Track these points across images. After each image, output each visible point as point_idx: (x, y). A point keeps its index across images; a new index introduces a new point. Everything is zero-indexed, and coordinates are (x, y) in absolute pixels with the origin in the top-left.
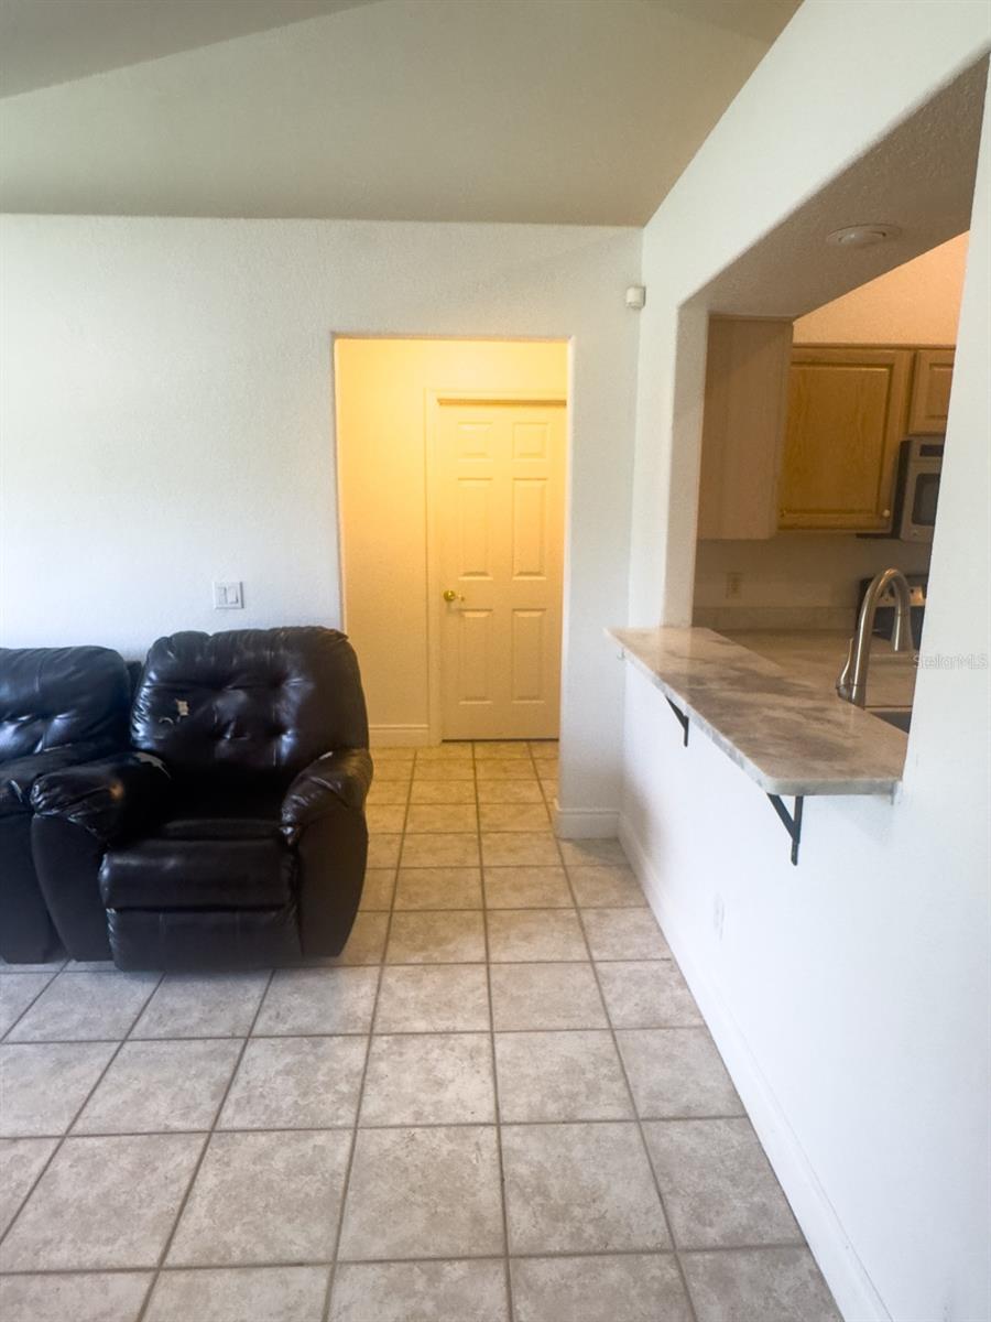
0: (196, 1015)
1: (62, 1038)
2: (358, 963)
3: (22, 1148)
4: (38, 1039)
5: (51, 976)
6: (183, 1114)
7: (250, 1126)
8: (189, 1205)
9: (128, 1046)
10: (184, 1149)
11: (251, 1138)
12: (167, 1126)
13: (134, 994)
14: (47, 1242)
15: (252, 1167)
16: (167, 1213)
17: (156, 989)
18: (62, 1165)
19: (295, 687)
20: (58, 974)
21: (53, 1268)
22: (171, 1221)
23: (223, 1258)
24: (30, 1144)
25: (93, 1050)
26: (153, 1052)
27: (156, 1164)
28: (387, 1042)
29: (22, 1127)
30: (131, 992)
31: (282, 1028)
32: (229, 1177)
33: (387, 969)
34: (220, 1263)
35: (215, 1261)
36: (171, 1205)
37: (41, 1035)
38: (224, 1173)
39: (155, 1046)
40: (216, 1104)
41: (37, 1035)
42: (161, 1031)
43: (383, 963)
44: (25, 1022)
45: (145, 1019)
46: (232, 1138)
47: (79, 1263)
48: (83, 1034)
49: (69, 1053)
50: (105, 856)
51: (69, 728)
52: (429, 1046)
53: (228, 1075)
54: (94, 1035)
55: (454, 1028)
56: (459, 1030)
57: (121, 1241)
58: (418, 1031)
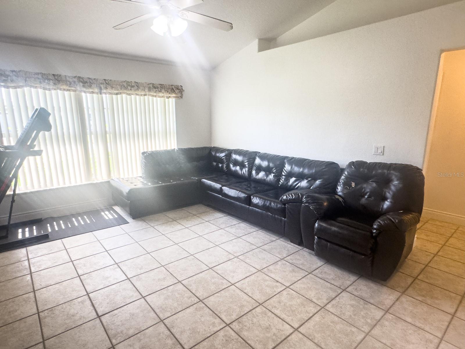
0: (331, 277)
1: (296, 265)
2: (393, 288)
3: (278, 284)
4: (290, 262)
5: (299, 249)
6: (317, 299)
7: (334, 313)
8: (309, 321)
9: (310, 275)
10: (314, 307)
11: (333, 316)
12: (312, 299)
13: (317, 263)
14: (275, 307)
15: (330, 323)
16: (303, 319)
17: (323, 265)
18: (285, 293)
19: (394, 185)
20: (301, 249)
21: (275, 313)
22: (304, 321)
23: (313, 339)
24: (280, 284)
25: (301, 271)
26: (316, 280)
27: (306, 306)
28: (392, 317)
29: (280, 280)
30: (317, 262)
31: (356, 293)
32: (322, 321)
33: (404, 295)
34: (311, 339)
35: (310, 338)
36: (305, 318)
37: (292, 262)
38: (322, 320)
39: (317, 279)
40: (327, 302)
41: (291, 261)
42: (320, 276)
43: (403, 293)
44: (289, 257)
45: (317, 271)
46: (328, 313)
47: (280, 316)
48: (301, 267)
49: (296, 269)
50: (317, 221)
51: (320, 184)
52: (409, 327)
53: (334, 297)
54: (303, 268)
55: (424, 328)
56: (425, 330)
57: (290, 318)
58: (407, 321)
